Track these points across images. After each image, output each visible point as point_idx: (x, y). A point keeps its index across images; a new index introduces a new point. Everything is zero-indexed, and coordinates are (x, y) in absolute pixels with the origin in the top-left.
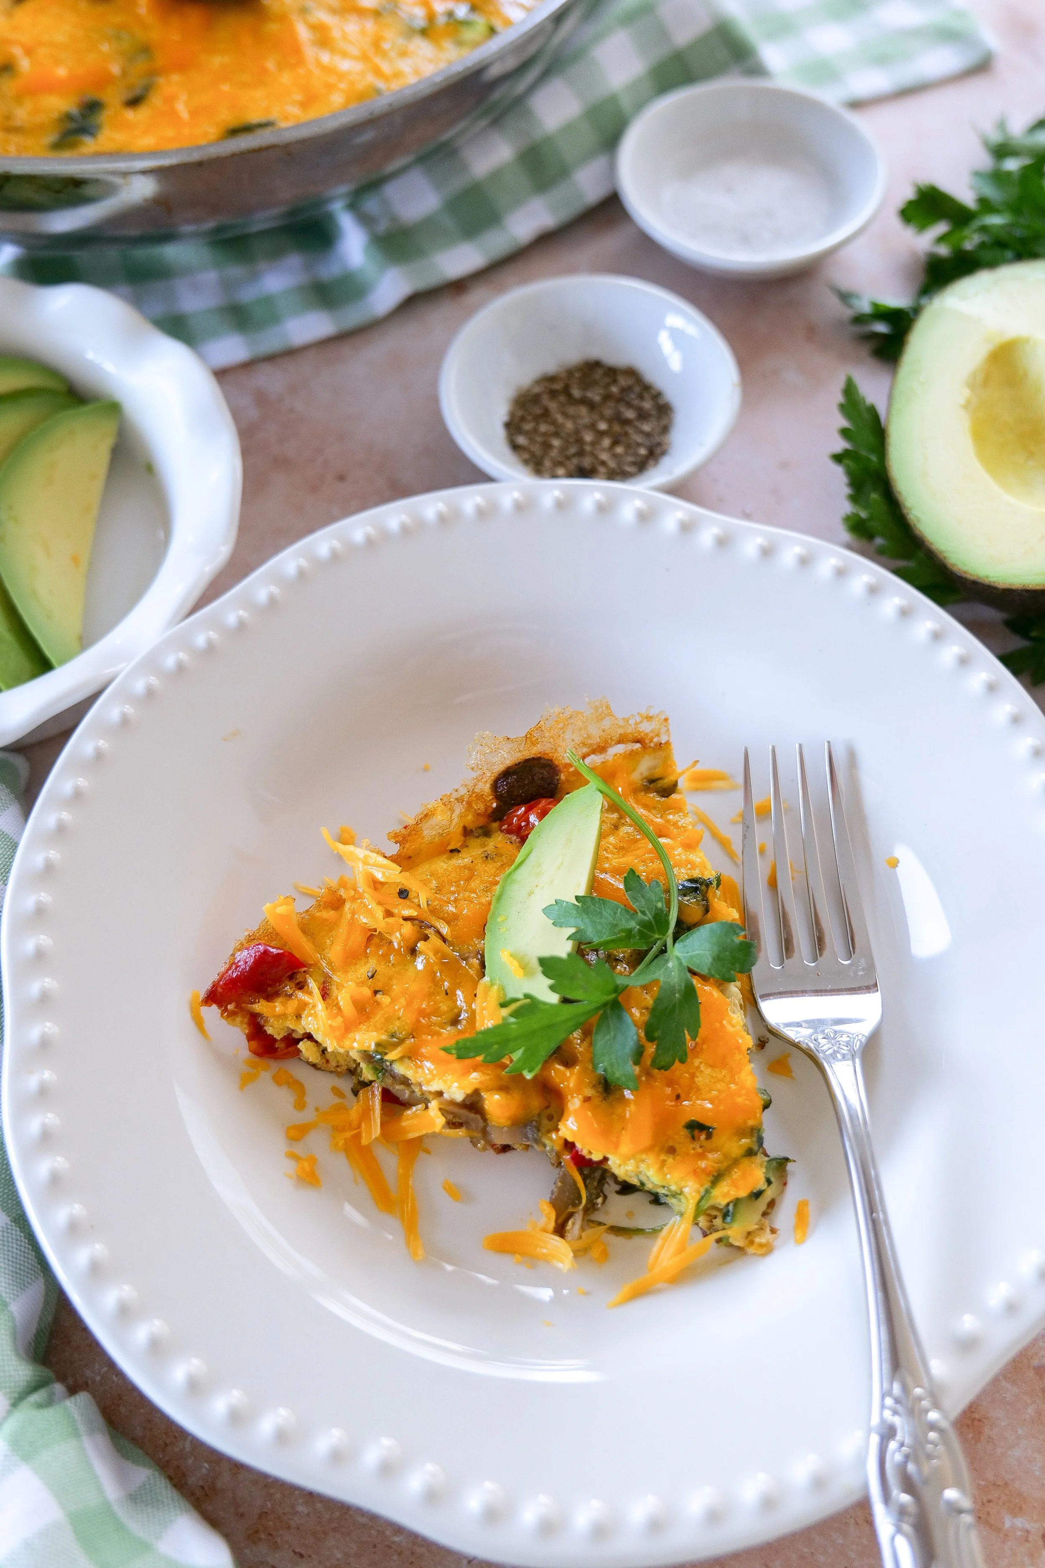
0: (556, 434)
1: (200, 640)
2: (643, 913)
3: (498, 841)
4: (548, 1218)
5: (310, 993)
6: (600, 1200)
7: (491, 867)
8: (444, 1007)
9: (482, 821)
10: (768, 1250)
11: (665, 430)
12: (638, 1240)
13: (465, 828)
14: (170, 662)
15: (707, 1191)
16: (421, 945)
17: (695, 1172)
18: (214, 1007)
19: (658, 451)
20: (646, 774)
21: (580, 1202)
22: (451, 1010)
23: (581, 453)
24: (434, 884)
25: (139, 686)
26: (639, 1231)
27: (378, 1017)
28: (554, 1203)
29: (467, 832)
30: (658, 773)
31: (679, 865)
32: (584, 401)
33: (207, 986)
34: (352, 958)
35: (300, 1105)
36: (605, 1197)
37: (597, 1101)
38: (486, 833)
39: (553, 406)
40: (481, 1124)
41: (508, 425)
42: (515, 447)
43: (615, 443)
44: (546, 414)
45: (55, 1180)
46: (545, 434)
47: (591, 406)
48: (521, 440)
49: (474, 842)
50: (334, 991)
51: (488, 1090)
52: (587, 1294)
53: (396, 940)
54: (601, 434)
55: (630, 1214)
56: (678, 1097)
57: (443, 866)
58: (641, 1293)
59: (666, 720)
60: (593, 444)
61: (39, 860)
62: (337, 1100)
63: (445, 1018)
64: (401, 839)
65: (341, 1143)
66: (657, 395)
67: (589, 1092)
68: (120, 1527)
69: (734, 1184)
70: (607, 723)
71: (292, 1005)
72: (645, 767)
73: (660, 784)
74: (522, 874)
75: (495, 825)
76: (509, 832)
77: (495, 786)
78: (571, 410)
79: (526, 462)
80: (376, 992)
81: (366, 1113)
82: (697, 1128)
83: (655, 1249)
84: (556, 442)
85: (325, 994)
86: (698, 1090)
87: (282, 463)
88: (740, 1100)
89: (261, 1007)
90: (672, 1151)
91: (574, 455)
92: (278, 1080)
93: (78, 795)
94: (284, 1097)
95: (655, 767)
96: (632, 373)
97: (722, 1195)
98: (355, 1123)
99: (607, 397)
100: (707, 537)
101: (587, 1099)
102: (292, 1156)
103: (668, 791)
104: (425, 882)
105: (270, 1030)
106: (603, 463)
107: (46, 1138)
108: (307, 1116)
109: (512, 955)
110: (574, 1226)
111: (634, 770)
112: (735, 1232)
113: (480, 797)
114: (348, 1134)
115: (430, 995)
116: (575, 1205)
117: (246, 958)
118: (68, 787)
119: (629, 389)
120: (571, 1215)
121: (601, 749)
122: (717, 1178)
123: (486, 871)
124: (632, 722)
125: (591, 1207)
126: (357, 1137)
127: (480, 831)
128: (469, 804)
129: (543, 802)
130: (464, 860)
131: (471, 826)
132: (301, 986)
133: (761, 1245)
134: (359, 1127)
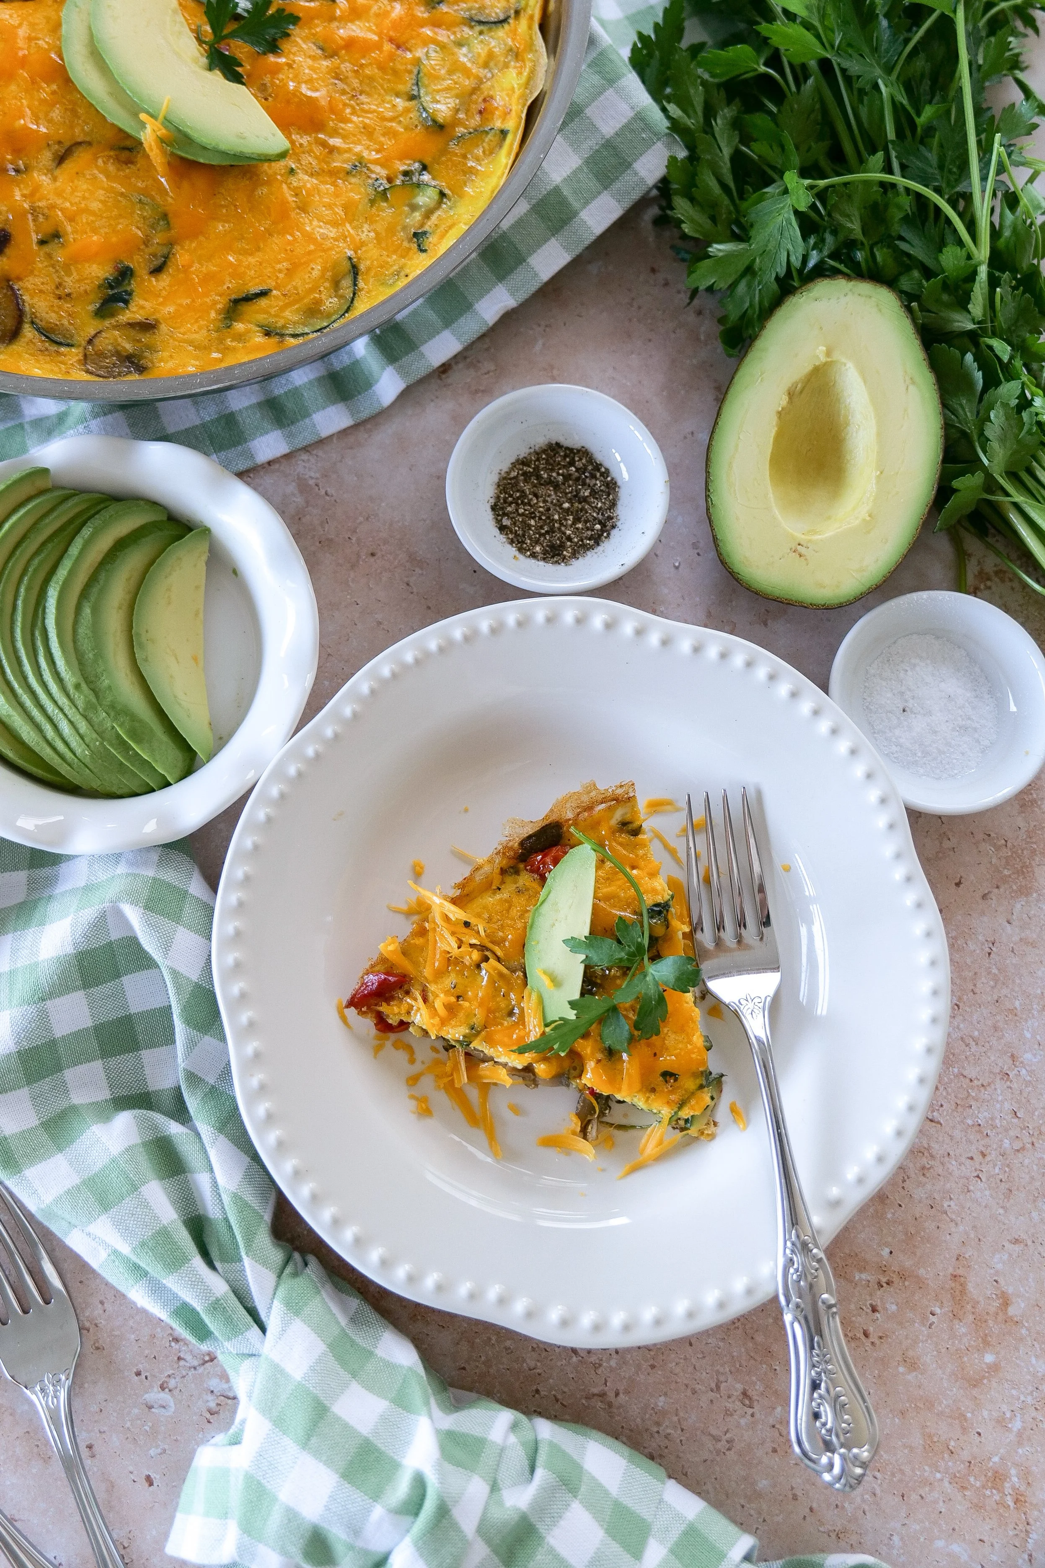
0: (532, 516)
1: (310, 752)
2: (629, 946)
3: (525, 879)
4: (577, 1125)
5: (415, 1000)
6: (607, 1112)
7: (522, 900)
8: (503, 1005)
9: (512, 863)
10: (712, 1137)
11: (613, 505)
12: (632, 1132)
13: (501, 868)
14: (292, 770)
15: (676, 1113)
16: (483, 965)
17: (668, 1102)
18: (353, 1008)
19: (609, 524)
20: (619, 819)
21: (595, 1112)
22: (507, 1006)
23: (551, 531)
24: (486, 916)
25: (275, 792)
26: (633, 1127)
27: (461, 1015)
28: (578, 1115)
29: (503, 872)
30: (628, 817)
31: (647, 892)
32: (550, 482)
33: (347, 996)
34: (440, 974)
35: (412, 1061)
36: (610, 1108)
37: (604, 1062)
38: (517, 872)
39: (527, 488)
40: (533, 1077)
41: (494, 508)
42: (502, 528)
43: (577, 520)
44: (523, 495)
45: (281, 1145)
46: (523, 515)
47: (556, 487)
48: (506, 522)
49: (509, 879)
50: (431, 997)
51: (537, 1062)
52: (603, 1170)
53: (467, 961)
54: (567, 511)
55: (625, 1115)
56: (655, 1054)
57: (490, 900)
58: (636, 1168)
59: (633, 784)
60: (560, 520)
61: (230, 929)
62: (434, 1055)
63: (505, 1012)
64: (462, 886)
65: (442, 1086)
66: (607, 472)
67: (599, 1056)
68: (353, 1343)
69: (693, 1108)
70: (593, 794)
71: (404, 1008)
72: (619, 815)
73: (630, 827)
74: (545, 909)
75: (522, 866)
76: (532, 871)
77: (522, 844)
78: (541, 491)
79: (512, 542)
80: (458, 997)
81: (456, 1067)
82: (667, 1075)
83: (643, 1141)
84: (532, 522)
85: (425, 1000)
86: (667, 1049)
87: (326, 543)
88: (694, 1056)
89: (384, 1008)
90: (653, 1090)
91: (547, 532)
92: (396, 1045)
93: (247, 878)
94: (401, 1056)
95: (626, 814)
96: (584, 453)
97: (685, 1113)
98: (449, 1073)
99: (567, 477)
100: (654, 639)
101: (599, 1061)
102: (412, 1097)
103: (636, 832)
104: (479, 916)
105: (390, 1021)
106: (569, 539)
107: (270, 1117)
108: (418, 1067)
109: (545, 973)
110: (592, 1130)
111: (612, 818)
112: (693, 1131)
113: (511, 848)
114: (446, 1080)
115: (494, 997)
116: (592, 1115)
117: (373, 980)
118: (240, 874)
119: (584, 470)
120: (589, 1122)
121: (590, 808)
122: (682, 1105)
123: (520, 902)
124: (610, 790)
125: (602, 1114)
126: (452, 1082)
127: (512, 870)
128: (504, 853)
129: (554, 851)
130: (504, 895)
131: (505, 867)
132: (408, 993)
133: (708, 1135)
134: (452, 1075)
